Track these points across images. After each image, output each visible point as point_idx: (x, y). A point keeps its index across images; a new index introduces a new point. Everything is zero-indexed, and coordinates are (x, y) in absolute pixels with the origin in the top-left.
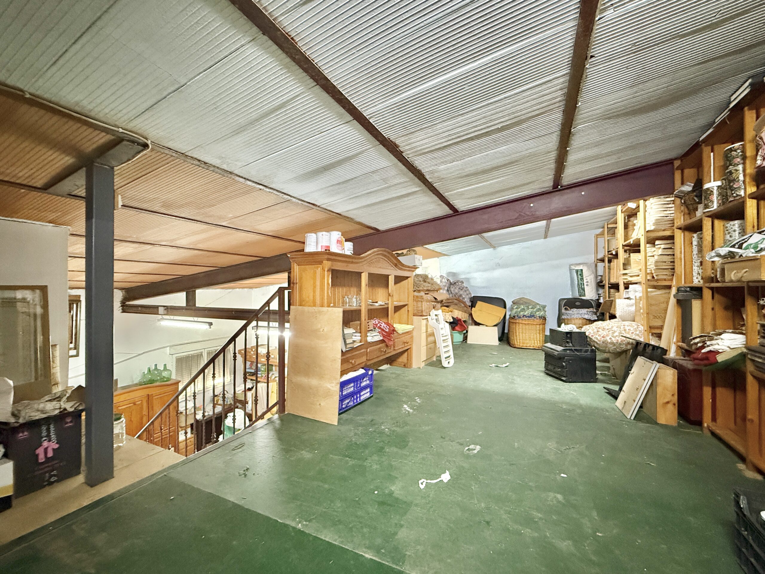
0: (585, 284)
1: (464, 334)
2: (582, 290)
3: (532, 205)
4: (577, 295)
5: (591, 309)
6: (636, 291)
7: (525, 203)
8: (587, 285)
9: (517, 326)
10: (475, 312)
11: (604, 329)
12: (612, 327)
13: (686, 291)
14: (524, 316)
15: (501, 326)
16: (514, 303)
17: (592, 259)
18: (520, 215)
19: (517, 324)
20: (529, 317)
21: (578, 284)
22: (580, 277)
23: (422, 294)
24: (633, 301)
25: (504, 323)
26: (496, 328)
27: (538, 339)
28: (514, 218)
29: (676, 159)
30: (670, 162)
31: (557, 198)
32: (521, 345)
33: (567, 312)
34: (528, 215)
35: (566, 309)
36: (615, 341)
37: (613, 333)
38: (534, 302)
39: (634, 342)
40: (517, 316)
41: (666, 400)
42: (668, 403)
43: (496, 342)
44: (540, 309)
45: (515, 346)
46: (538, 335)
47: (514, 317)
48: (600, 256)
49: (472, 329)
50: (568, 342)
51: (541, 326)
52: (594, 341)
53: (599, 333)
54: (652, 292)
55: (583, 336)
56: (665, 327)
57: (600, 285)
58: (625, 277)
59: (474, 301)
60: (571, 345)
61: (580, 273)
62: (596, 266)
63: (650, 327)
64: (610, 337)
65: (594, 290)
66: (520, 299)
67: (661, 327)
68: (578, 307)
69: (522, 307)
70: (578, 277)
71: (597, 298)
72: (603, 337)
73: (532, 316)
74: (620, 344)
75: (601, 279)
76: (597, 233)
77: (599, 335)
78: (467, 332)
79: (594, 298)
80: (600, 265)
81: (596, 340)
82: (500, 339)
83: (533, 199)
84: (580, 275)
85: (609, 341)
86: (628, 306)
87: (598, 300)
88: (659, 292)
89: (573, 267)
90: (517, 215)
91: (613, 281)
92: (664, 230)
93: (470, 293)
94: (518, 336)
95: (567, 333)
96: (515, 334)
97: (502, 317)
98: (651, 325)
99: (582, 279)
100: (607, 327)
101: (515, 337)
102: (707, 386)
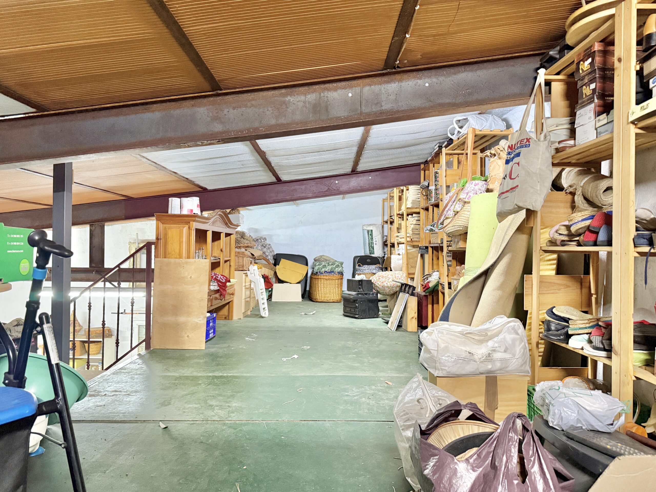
0: (374, 243)
1: (269, 291)
2: (371, 248)
3: (337, 182)
4: (368, 253)
5: (378, 265)
6: (402, 249)
7: (332, 180)
8: (376, 244)
9: (319, 282)
10: (279, 269)
11: (383, 277)
12: (388, 275)
13: (423, 249)
14: (325, 272)
15: (303, 283)
16: (315, 260)
17: (379, 221)
18: (329, 189)
19: (320, 280)
20: (329, 272)
21: (369, 243)
22: (370, 237)
23: (243, 250)
24: (401, 256)
25: (306, 280)
26: (299, 285)
27: (337, 293)
28: (324, 190)
29: (422, 163)
30: (418, 165)
31: (354, 178)
32: (323, 299)
33: (360, 268)
34: (335, 190)
35: (359, 266)
36: (389, 285)
37: (388, 280)
38: (333, 259)
39: (400, 284)
40: (320, 272)
41: (412, 316)
42: (413, 318)
43: (299, 299)
44: (339, 265)
45: (317, 300)
46: (337, 289)
47: (317, 273)
48: (386, 219)
49: (277, 287)
50: (360, 288)
51: (339, 281)
52: (377, 286)
53: (380, 280)
54: (410, 249)
55: (369, 282)
56: (416, 274)
57: (385, 244)
58: (398, 238)
59: (277, 259)
60: (362, 290)
61: (370, 233)
62: (383, 227)
63: (409, 274)
64: (387, 282)
65: (381, 248)
66: (321, 256)
67: (414, 274)
68: (369, 264)
69: (323, 264)
70: (369, 237)
71: (383, 255)
72: (382, 283)
73: (331, 272)
74: (392, 287)
75: (386, 239)
76: (384, 198)
77: (380, 282)
78: (272, 289)
79: (381, 256)
80: (386, 226)
81: (378, 285)
82: (303, 296)
83: (338, 178)
84: (371, 235)
85: (386, 285)
86: (398, 260)
87: (384, 257)
88: (414, 250)
89: (365, 228)
90: (326, 188)
91: (392, 241)
92: (416, 208)
93: (273, 251)
94: (320, 291)
95: (359, 281)
96: (317, 289)
97: (305, 275)
98: (410, 272)
99: (372, 238)
100: (385, 276)
101: (317, 292)
102: (430, 304)
